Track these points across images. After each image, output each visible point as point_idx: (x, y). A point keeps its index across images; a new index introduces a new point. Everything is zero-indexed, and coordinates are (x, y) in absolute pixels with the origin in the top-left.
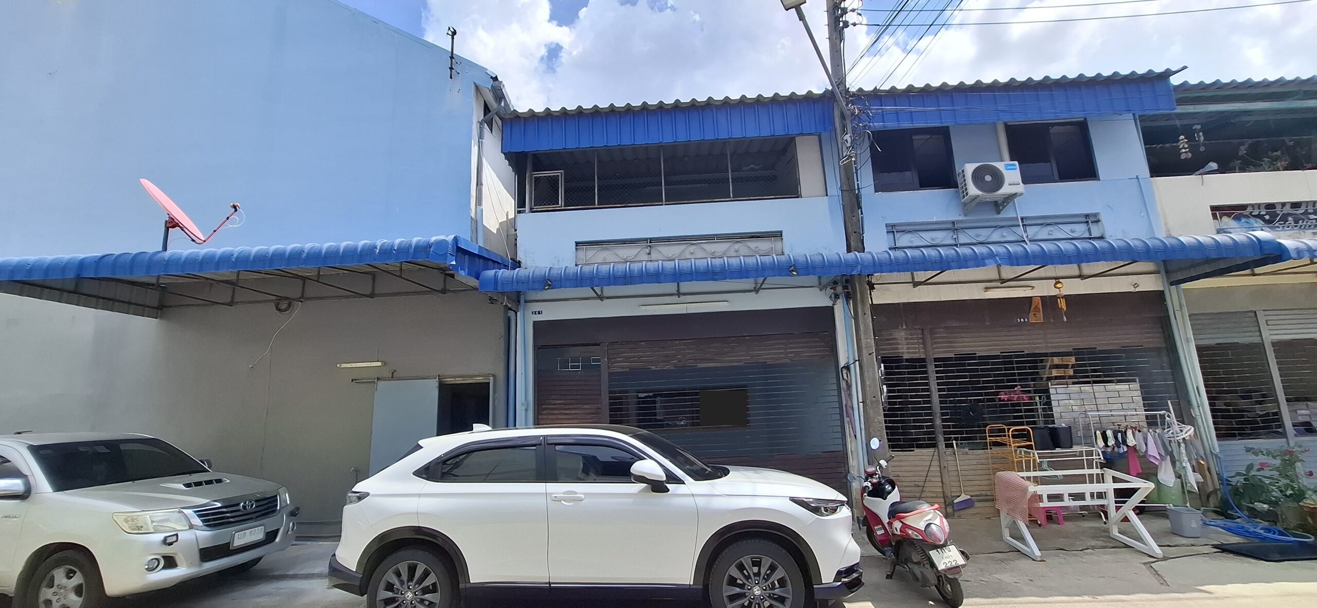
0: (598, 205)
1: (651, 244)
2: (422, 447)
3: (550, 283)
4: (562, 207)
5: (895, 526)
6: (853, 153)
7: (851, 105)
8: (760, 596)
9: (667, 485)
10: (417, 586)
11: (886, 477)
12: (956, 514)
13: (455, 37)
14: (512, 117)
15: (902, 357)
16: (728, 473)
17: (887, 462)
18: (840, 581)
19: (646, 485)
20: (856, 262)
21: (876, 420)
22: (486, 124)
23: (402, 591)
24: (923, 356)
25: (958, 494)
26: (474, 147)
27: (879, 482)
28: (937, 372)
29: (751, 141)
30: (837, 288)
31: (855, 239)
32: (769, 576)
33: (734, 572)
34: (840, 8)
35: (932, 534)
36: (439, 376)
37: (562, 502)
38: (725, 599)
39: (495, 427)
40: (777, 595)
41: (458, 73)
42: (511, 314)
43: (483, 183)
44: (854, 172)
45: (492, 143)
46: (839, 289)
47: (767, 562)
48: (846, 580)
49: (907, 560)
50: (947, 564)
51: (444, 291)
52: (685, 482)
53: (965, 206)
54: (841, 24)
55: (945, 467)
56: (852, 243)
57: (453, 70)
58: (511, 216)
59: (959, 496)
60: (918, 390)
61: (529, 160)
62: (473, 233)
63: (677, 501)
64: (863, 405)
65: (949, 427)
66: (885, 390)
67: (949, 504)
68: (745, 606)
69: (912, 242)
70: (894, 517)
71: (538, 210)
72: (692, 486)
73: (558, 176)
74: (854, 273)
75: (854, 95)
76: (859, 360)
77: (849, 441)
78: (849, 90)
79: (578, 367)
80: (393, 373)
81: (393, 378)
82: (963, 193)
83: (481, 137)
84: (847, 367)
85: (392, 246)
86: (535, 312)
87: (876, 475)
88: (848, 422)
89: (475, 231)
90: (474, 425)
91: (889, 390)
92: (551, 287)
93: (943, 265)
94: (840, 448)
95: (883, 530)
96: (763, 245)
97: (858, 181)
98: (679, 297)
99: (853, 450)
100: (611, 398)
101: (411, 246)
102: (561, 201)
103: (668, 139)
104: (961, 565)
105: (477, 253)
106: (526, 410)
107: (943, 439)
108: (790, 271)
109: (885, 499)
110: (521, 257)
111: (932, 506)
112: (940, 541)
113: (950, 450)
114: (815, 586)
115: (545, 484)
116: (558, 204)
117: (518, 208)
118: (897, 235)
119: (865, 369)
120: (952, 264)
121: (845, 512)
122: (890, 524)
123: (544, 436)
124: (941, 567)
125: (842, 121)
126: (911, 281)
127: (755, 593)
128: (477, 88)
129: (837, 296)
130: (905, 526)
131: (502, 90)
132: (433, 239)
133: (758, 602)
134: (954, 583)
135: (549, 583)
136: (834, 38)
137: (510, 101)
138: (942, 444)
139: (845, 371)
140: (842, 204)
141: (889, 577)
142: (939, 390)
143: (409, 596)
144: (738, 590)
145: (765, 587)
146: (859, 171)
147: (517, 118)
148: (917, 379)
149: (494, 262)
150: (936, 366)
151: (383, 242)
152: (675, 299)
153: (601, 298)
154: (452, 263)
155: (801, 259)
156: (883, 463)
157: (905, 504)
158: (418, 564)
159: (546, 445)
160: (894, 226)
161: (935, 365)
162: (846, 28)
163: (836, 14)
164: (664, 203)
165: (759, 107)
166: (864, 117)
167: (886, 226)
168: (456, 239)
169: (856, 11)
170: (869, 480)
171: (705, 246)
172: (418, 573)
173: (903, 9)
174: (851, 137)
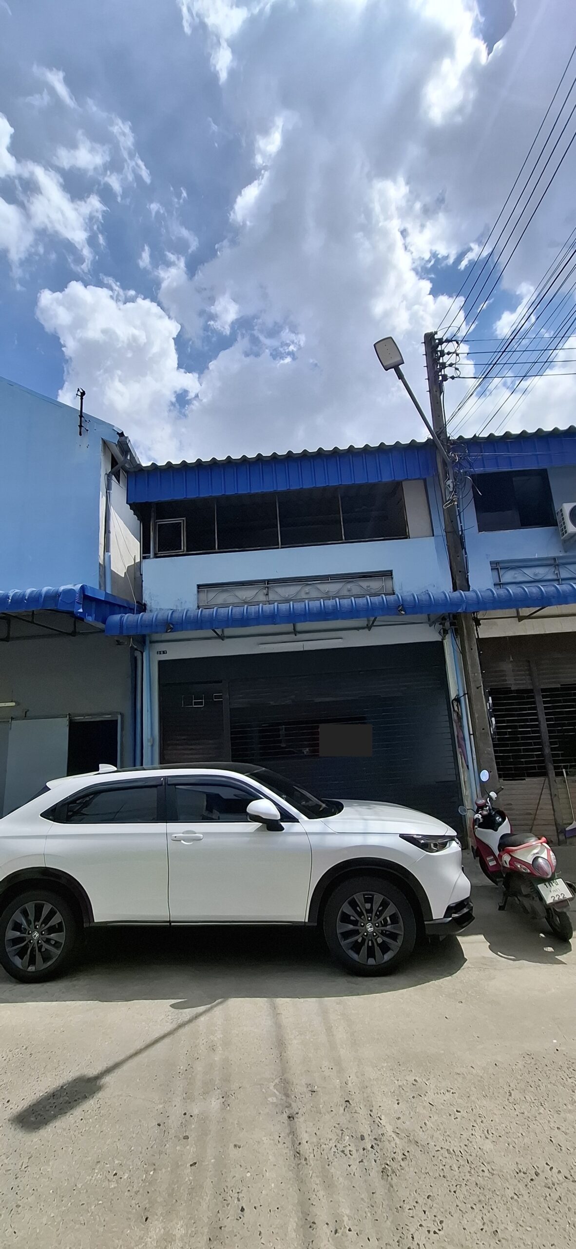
0: (218, 549)
1: (269, 585)
2: (50, 789)
3: (172, 626)
4: (184, 552)
5: (504, 859)
6: (455, 498)
7: (452, 453)
8: (373, 932)
9: (282, 823)
10: (43, 925)
11: (496, 809)
12: (568, 841)
13: (84, 397)
14: (136, 470)
15: (510, 688)
16: (342, 809)
17: (497, 794)
18: (451, 917)
19: (261, 824)
20: (461, 601)
21: (486, 752)
22: (113, 476)
23: (29, 931)
24: (530, 687)
25: (571, 822)
26: (102, 497)
27: (490, 814)
28: (545, 702)
29: (360, 486)
30: (446, 624)
31: (460, 579)
32: (381, 912)
33: (346, 908)
34: (439, 363)
35: (540, 868)
36: (69, 714)
37: (182, 841)
38: (339, 936)
39: (122, 768)
40: (389, 931)
41: (87, 430)
42: (138, 654)
43: (111, 530)
44: (457, 514)
45: (119, 492)
46: (447, 624)
47: (378, 898)
48: (457, 915)
49: (517, 893)
50: (554, 898)
51: (74, 634)
52: (299, 820)
53: (565, 542)
54: (441, 378)
55: (556, 795)
56: (457, 582)
57: (82, 428)
58: (138, 560)
59: (571, 824)
60: (527, 720)
61: (153, 509)
62: (101, 577)
63: (292, 839)
64: (474, 737)
65: (558, 755)
66: (494, 722)
67: (561, 832)
68: (358, 942)
69: (515, 578)
70: (503, 850)
71: (162, 555)
72: (306, 825)
73: (180, 523)
74: (459, 611)
75: (454, 442)
76: (468, 694)
77: (462, 771)
78: (450, 438)
79: (201, 703)
80: (26, 712)
81: (25, 717)
82: (563, 531)
83: (108, 488)
84: (458, 700)
85: (24, 596)
86: (160, 652)
87: (486, 807)
88: (460, 752)
89: (103, 576)
90: (100, 765)
91: (497, 720)
92: (173, 630)
93: (543, 601)
94: (453, 778)
95: (495, 861)
96: (375, 585)
97: (461, 523)
98: (296, 635)
99: (466, 779)
100: (232, 733)
101: (41, 595)
102: (184, 547)
103: (282, 488)
104: (568, 899)
105: (103, 599)
106: (152, 746)
107: (553, 768)
108: (399, 611)
109: (496, 830)
110: (146, 600)
111: (540, 839)
112: (548, 875)
113: (559, 779)
114: (426, 923)
115: (165, 824)
116: (181, 549)
117: (143, 554)
118: (501, 572)
119: (473, 702)
120: (553, 600)
121: (455, 847)
122: (500, 856)
123: (165, 776)
124: (549, 901)
125: (444, 467)
126: (516, 615)
127: (368, 930)
128: (105, 443)
129: (445, 632)
130: (513, 859)
131: (127, 444)
132: (62, 588)
133: (370, 938)
134: (563, 916)
135: (170, 922)
136: (435, 391)
137: (136, 454)
138: (552, 773)
139: (455, 704)
140: (447, 545)
141: (501, 908)
142: (548, 720)
143: (35, 936)
144: (351, 927)
145: (378, 923)
146: (462, 514)
147: (140, 470)
148: (525, 709)
149: (120, 606)
150: (544, 697)
151: (15, 591)
152: (292, 637)
153: (222, 637)
154: (79, 611)
155: (409, 598)
156: (493, 794)
157: (516, 836)
158: (44, 904)
159: (167, 786)
160: (499, 563)
161: (542, 695)
162: (445, 381)
163: (436, 369)
164: (280, 546)
165: (366, 455)
166: (464, 463)
167: (490, 564)
168: (83, 588)
169: (454, 366)
170: (480, 812)
171: (319, 586)
172: (45, 912)
173: (497, 363)
174: (453, 482)
